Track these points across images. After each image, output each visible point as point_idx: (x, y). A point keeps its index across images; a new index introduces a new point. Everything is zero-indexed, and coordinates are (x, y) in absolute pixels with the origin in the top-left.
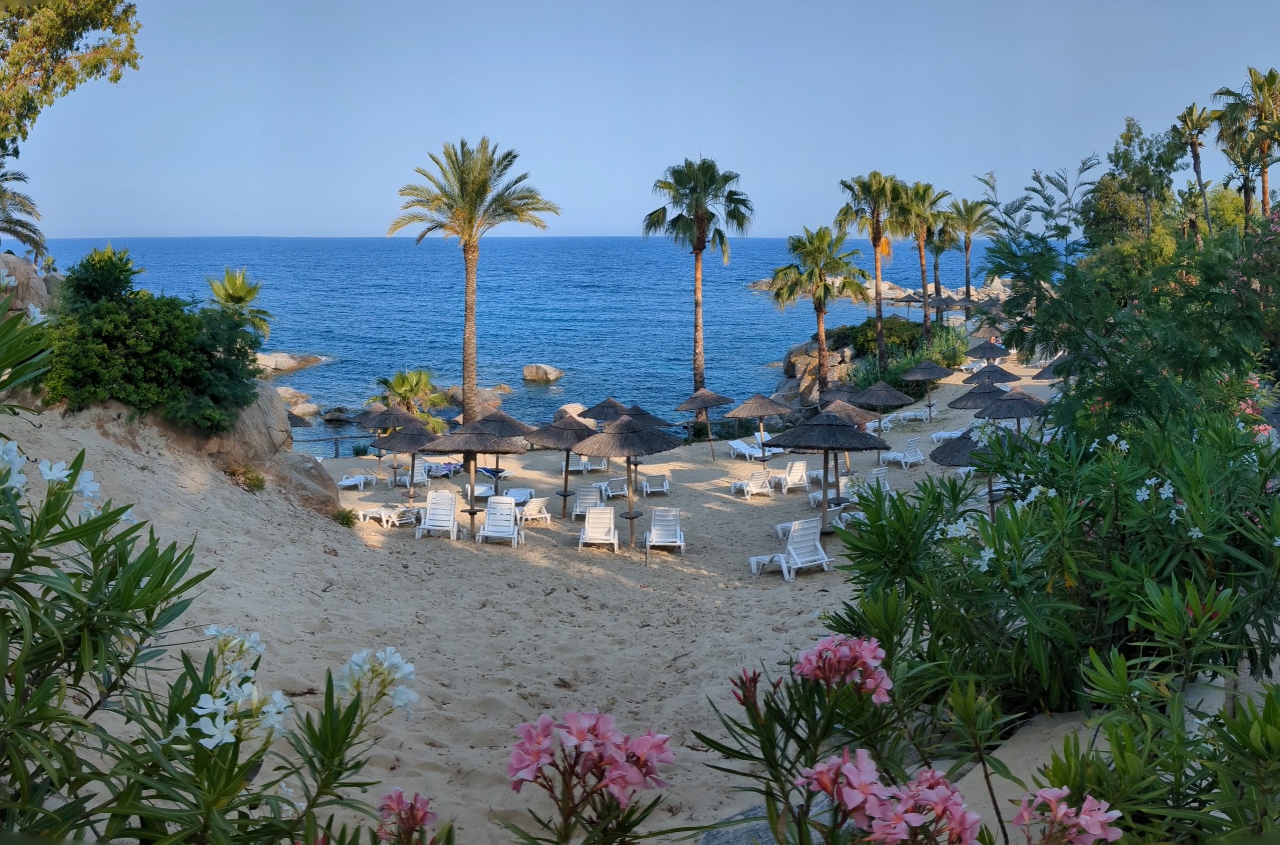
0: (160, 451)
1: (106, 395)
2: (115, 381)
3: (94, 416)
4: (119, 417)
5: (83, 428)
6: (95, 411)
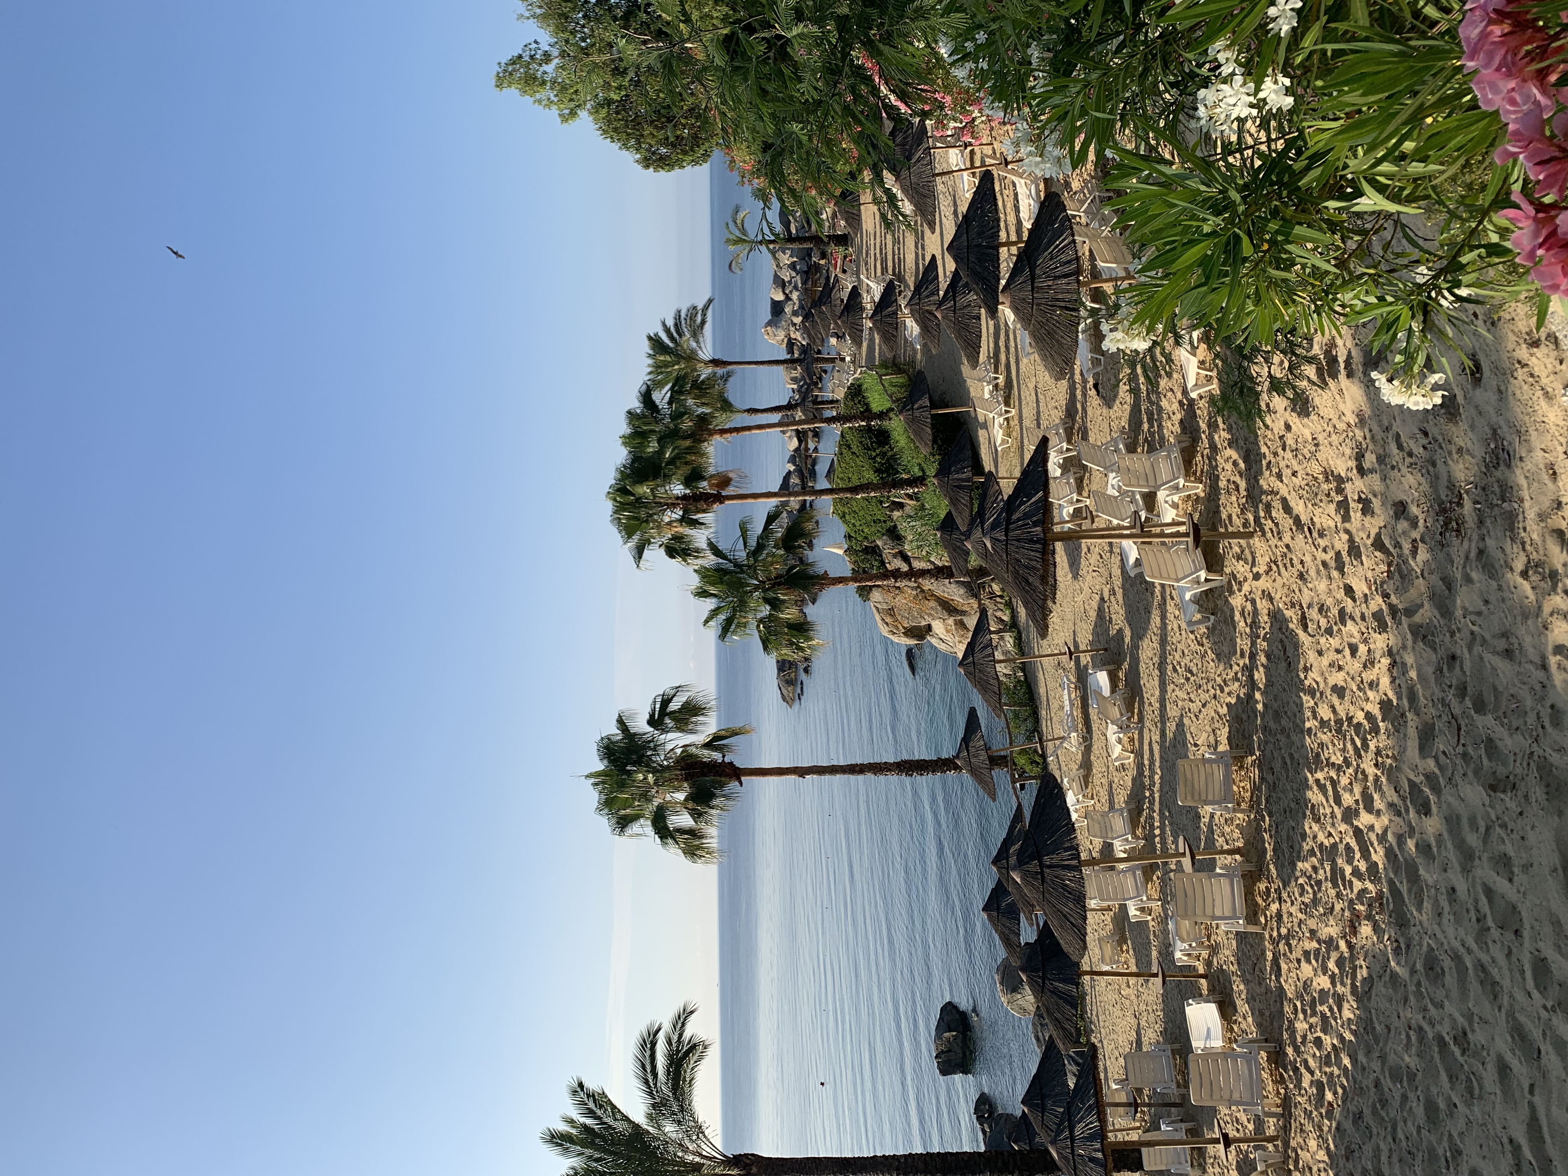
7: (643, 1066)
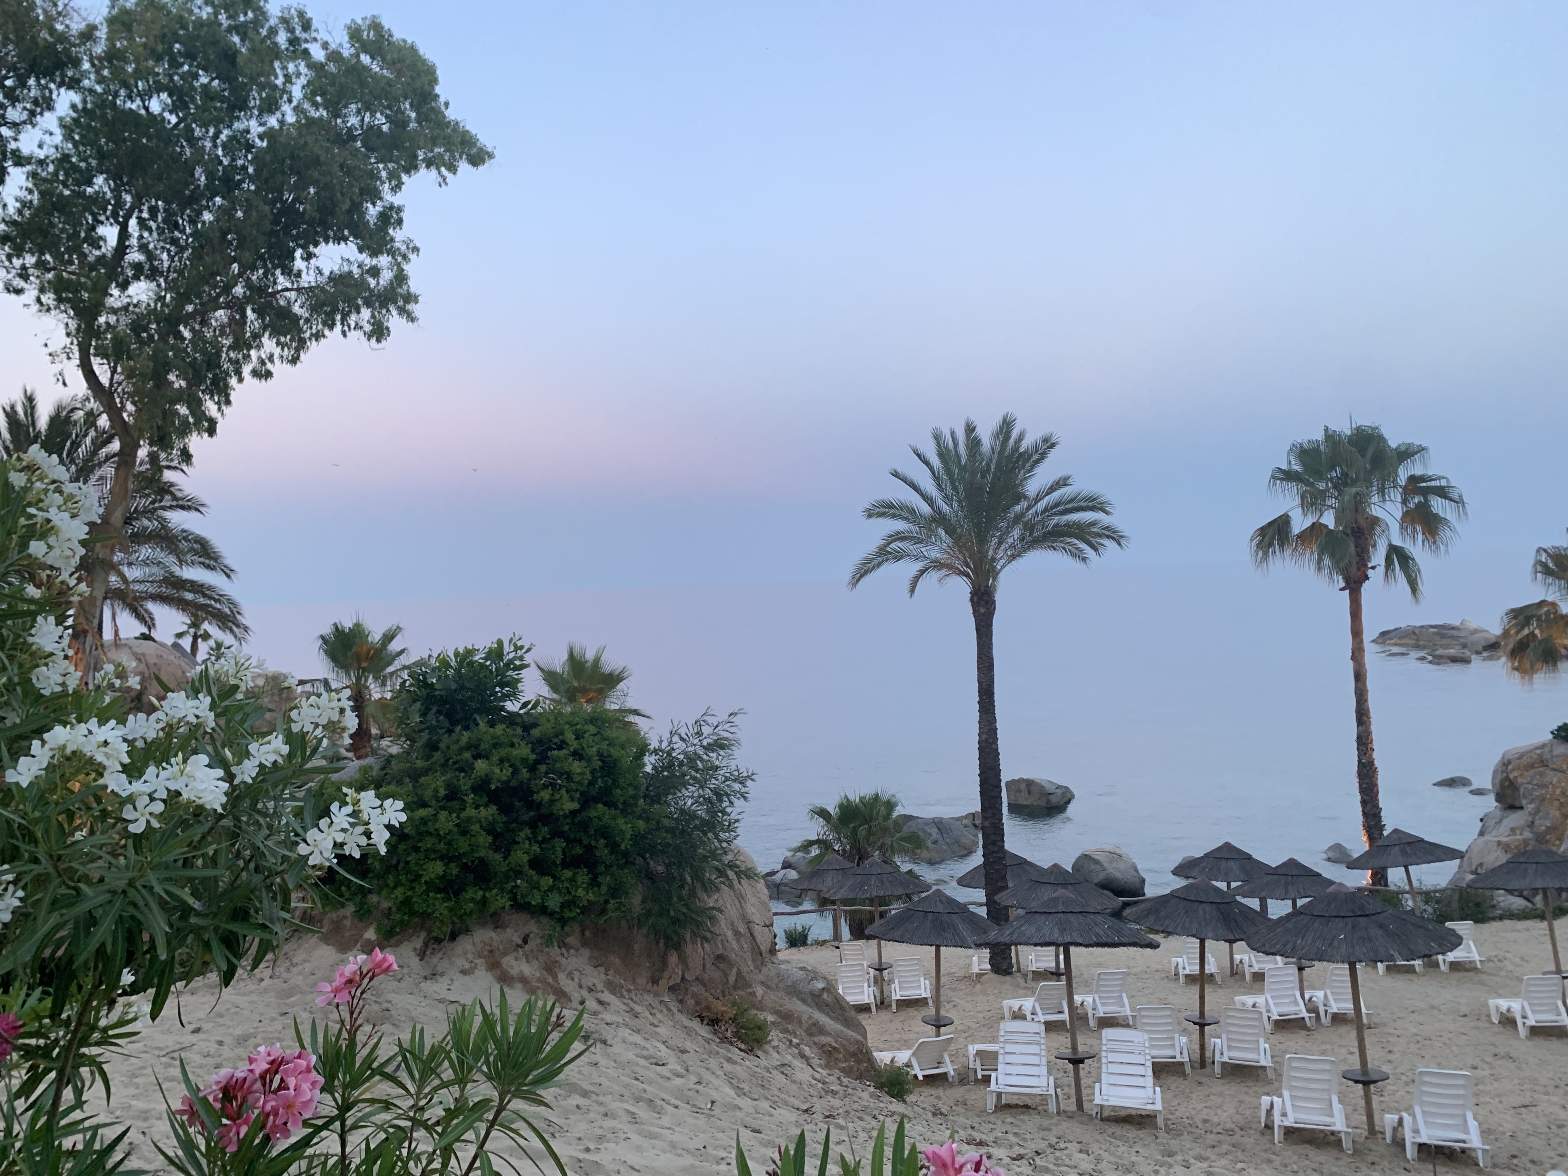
0: (600, 996)
1: (503, 901)
2: (518, 873)
3: (480, 946)
4: (525, 940)
5: (464, 972)
6: (483, 936)
7: (1072, 500)
